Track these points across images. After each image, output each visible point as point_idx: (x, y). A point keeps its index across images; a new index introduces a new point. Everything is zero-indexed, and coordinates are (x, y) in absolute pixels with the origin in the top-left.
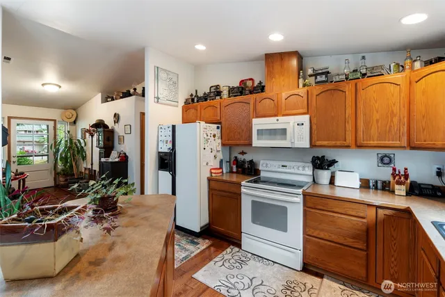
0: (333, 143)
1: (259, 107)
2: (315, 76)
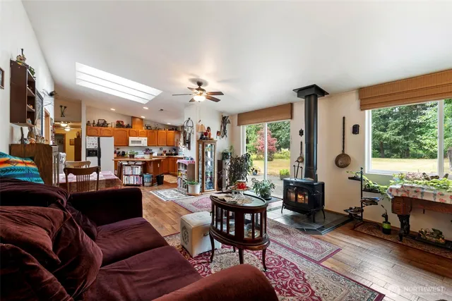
0: (152, 145)
1: (131, 133)
2: (147, 127)
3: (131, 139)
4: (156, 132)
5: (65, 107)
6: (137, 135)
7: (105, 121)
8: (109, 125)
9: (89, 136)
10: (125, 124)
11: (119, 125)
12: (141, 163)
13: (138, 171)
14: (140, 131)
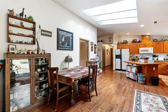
0: (158, 52)
1: (140, 46)
2: (154, 40)
3: (141, 49)
4: (162, 43)
5: (111, 38)
6: (145, 46)
7: (126, 41)
8: (128, 43)
9: (118, 49)
10: (138, 40)
11: (134, 41)
12: (136, 65)
13: (134, 70)
14: (147, 43)
